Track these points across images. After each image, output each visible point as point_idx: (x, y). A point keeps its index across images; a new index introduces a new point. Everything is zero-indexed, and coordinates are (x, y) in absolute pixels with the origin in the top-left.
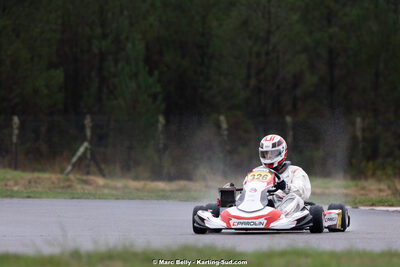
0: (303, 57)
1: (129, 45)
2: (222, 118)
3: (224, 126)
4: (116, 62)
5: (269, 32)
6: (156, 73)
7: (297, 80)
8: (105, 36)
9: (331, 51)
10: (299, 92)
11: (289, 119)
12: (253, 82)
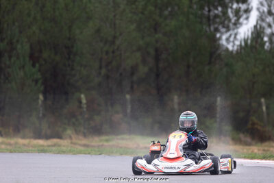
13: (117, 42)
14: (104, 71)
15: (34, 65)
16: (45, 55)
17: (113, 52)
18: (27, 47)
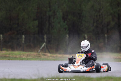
0: (110, 17)
1: (58, 14)
2: (86, 35)
3: (86, 37)
4: (54, 18)
5: (100, 9)
6: (66, 22)
7: (108, 23)
8: (50, 10)
9: (119, 15)
10: (109, 27)
11: (106, 35)
13: (101, 11)
14: (95, 24)
16: (69, 17)
17: (99, 16)
18: (61, 14)
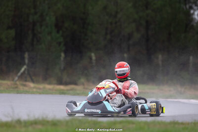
0: (133, 25)
1: (48, 18)
2: (93, 55)
3: (94, 58)
4: (41, 26)
5: (117, 13)
6: (61, 32)
7: (130, 36)
8: (36, 13)
9: (147, 22)
10: (131, 42)
11: (125, 55)
12: (108, 37)
13: (119, 16)
15: (58, 32)
16: (66, 25)
17: (116, 23)
18: (53, 19)
